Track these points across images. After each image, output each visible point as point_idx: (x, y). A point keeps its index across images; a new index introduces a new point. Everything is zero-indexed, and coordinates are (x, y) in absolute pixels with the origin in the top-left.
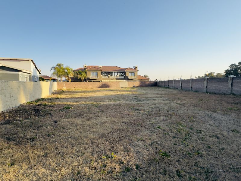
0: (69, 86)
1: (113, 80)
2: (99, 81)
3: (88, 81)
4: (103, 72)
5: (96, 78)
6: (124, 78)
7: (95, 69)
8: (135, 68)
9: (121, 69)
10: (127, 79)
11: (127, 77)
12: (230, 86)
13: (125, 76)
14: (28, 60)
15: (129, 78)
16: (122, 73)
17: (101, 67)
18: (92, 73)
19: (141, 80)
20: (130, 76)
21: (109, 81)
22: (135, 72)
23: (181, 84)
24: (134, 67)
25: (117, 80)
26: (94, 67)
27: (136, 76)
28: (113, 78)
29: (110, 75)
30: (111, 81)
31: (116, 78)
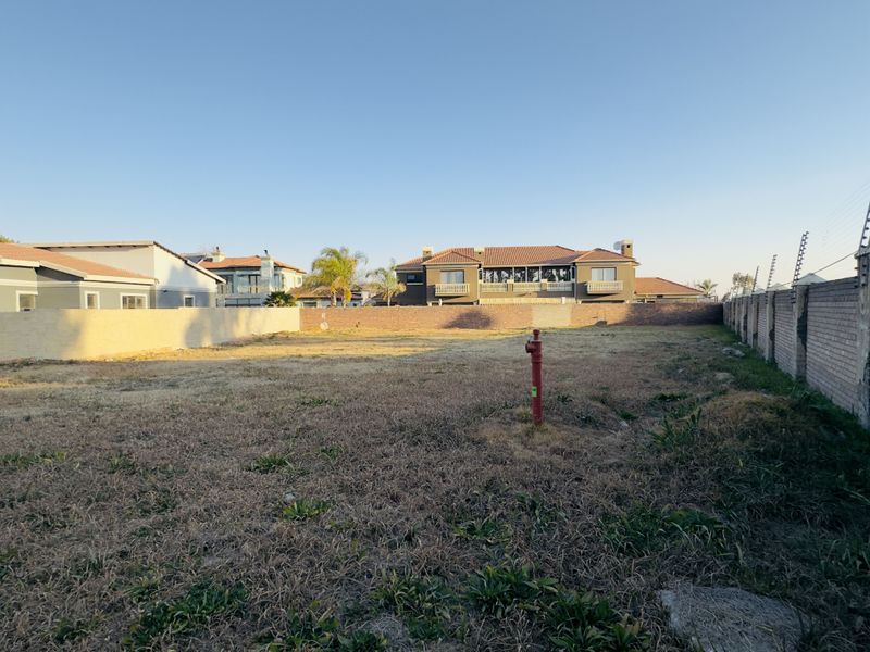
0: (339, 319)
1: (523, 300)
2: (472, 304)
3: (430, 304)
4: (485, 269)
5: (459, 293)
6: (569, 289)
7: (459, 260)
8: (625, 248)
9: (570, 254)
10: (582, 293)
11: (584, 286)
13: (573, 280)
15: (590, 291)
16: (566, 268)
17: (482, 250)
18: (444, 275)
19: (660, 297)
20: (597, 281)
21: (507, 301)
22: (618, 266)
24: (618, 243)
25: (539, 296)
26: (455, 252)
27: (621, 282)
28: (524, 290)
29: (511, 281)
30: (516, 300)
31: (538, 289)
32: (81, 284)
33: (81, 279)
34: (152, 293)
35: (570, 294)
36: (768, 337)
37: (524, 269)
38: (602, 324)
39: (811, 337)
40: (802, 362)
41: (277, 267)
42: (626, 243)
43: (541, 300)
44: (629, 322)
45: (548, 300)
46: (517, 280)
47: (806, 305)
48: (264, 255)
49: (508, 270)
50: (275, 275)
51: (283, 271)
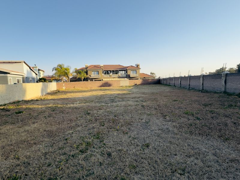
0: (68, 86)
1: (115, 79)
2: (101, 80)
4: (104, 71)
5: (97, 77)
6: (125, 76)
7: (96, 68)
8: (138, 66)
9: (123, 67)
10: (128, 77)
11: (129, 75)
12: (224, 83)
13: (126, 74)
14: (20, 62)
15: (131, 76)
16: (124, 71)
17: (103, 66)
18: (93, 73)
19: (144, 78)
20: (132, 74)
21: (110, 79)
22: (136, 70)
23: (180, 81)
24: (136, 64)
26: (95, 66)
27: (138, 74)
28: (115, 76)
29: (111, 74)
30: (113, 79)
31: (118, 76)
32: (8, 75)
37: (114, 71)
38: (136, 85)
41: (39, 70)
42: (138, 64)
43: (119, 79)
44: (142, 84)
45: (121, 79)
46: (113, 74)
48: (35, 66)
49: (110, 71)
50: (39, 72)
51: (40, 71)
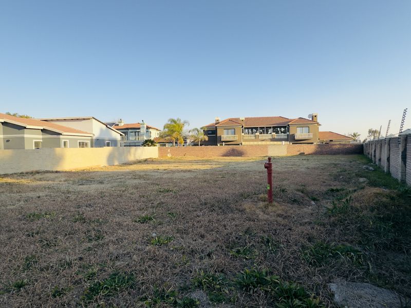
0: (176, 152)
1: (264, 143)
2: (239, 145)
3: (219, 145)
4: (245, 128)
5: (233, 140)
6: (286, 137)
7: (232, 124)
8: (314, 117)
9: (287, 121)
10: (292, 139)
11: (293, 136)
13: (288, 133)
15: (296, 138)
16: (285, 127)
17: (244, 119)
18: (225, 131)
19: (331, 141)
20: (300, 133)
21: (256, 143)
22: (310, 126)
24: (310, 115)
25: (271, 141)
26: (231, 120)
27: (312, 134)
28: (264, 138)
29: (258, 134)
30: (260, 143)
31: (271, 137)
32: (61, 136)
33: (61, 134)
34: (92, 140)
35: (286, 140)
36: (386, 160)
37: (264, 128)
38: (302, 154)
39: (408, 161)
40: (404, 173)
41: (148, 128)
42: (314, 115)
43: (272, 143)
44: (315, 153)
45: (275, 143)
46: (261, 133)
47: (406, 145)
48: (142, 122)
49: (256, 128)
50: (147, 132)
51: (150, 130)
